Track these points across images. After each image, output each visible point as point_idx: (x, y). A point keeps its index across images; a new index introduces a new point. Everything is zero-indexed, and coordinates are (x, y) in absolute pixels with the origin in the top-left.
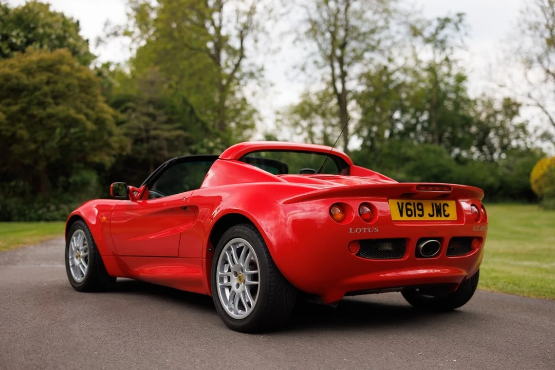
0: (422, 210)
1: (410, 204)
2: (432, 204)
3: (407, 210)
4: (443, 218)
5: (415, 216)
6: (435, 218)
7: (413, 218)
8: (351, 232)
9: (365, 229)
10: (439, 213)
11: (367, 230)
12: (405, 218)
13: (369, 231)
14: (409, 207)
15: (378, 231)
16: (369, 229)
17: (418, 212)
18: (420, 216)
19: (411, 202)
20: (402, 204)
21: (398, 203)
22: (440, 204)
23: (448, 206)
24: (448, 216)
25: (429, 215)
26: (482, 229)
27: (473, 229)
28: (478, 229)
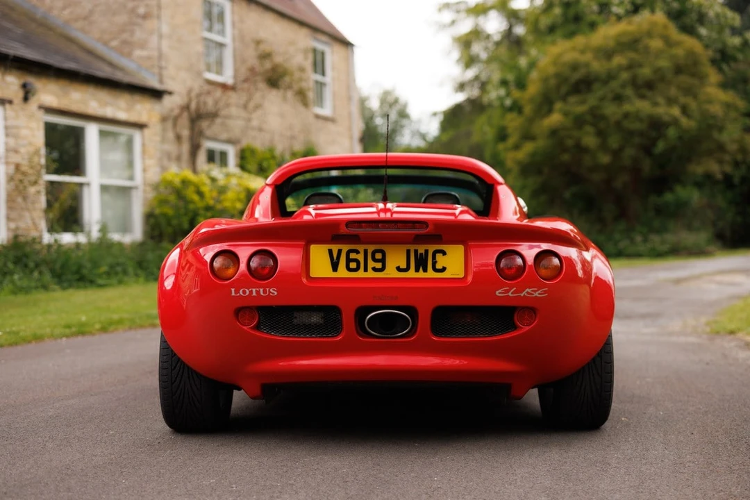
0: (383, 261)
1: (357, 252)
2: (408, 252)
3: (349, 260)
4: (431, 274)
5: (366, 270)
6: (412, 274)
7: (361, 274)
8: (233, 294)
9: (254, 290)
10: (421, 263)
11: (258, 292)
12: (342, 272)
13: (262, 293)
14: (353, 256)
15: (276, 293)
16: (261, 290)
17: (371, 264)
18: (375, 269)
19: (361, 248)
20: (340, 251)
21: (330, 252)
22: (427, 251)
23: (444, 253)
24: (444, 269)
25: (399, 269)
26: (528, 293)
27: (497, 293)
28: (512, 293)
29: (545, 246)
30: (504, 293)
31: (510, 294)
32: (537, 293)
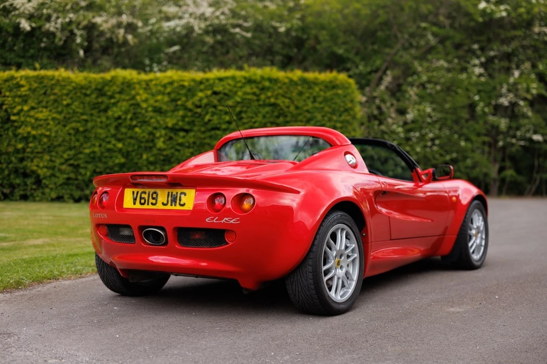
0: (156, 199)
1: (145, 193)
2: (168, 194)
3: (141, 198)
4: (178, 207)
5: (148, 204)
6: (169, 207)
7: (146, 206)
8: (94, 216)
9: (99, 215)
10: (174, 200)
11: (101, 216)
12: (138, 205)
15: (106, 216)
17: (151, 201)
18: (152, 204)
19: (147, 191)
21: (133, 193)
22: (177, 193)
23: (185, 194)
24: (183, 205)
25: (163, 204)
26: (225, 220)
27: (207, 220)
28: (216, 220)
29: (243, 190)
30: (211, 221)
31: (214, 221)
32: (232, 221)
